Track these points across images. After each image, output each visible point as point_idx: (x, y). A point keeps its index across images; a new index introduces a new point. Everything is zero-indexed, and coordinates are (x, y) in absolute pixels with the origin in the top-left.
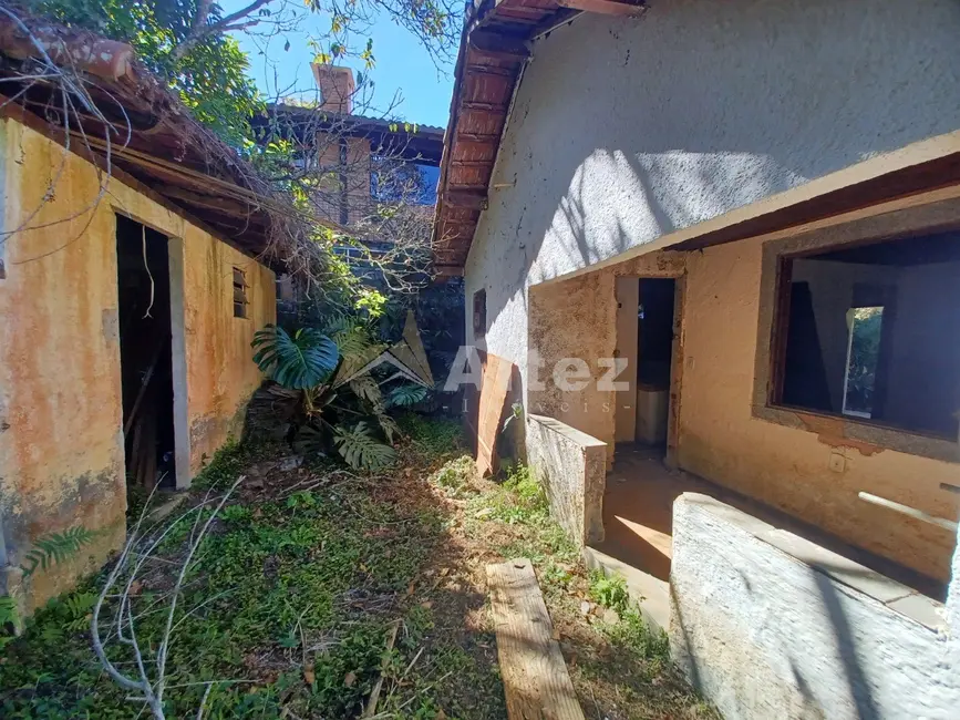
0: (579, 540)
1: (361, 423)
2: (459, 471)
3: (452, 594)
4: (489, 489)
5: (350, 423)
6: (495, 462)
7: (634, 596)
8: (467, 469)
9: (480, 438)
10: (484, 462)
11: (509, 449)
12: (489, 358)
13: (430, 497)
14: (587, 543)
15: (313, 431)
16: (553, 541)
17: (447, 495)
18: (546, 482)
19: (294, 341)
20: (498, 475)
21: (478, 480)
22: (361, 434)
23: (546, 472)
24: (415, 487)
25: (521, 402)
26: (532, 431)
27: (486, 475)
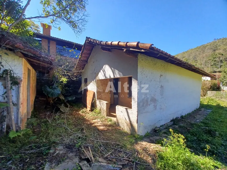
0: (106, 116)
1: (63, 104)
2: (84, 111)
3: (89, 124)
4: (90, 113)
5: (61, 104)
6: (91, 109)
7: (112, 119)
8: (86, 110)
9: (87, 105)
10: (89, 109)
11: (93, 106)
12: (88, 91)
13: (80, 115)
14: (107, 116)
15: (50, 107)
16: (102, 117)
17: (84, 114)
18: (100, 109)
19: (50, 88)
20: (92, 110)
21: (88, 111)
22: (63, 106)
23: (100, 108)
24: (77, 114)
25: (95, 98)
26: (98, 102)
27: (89, 111)
